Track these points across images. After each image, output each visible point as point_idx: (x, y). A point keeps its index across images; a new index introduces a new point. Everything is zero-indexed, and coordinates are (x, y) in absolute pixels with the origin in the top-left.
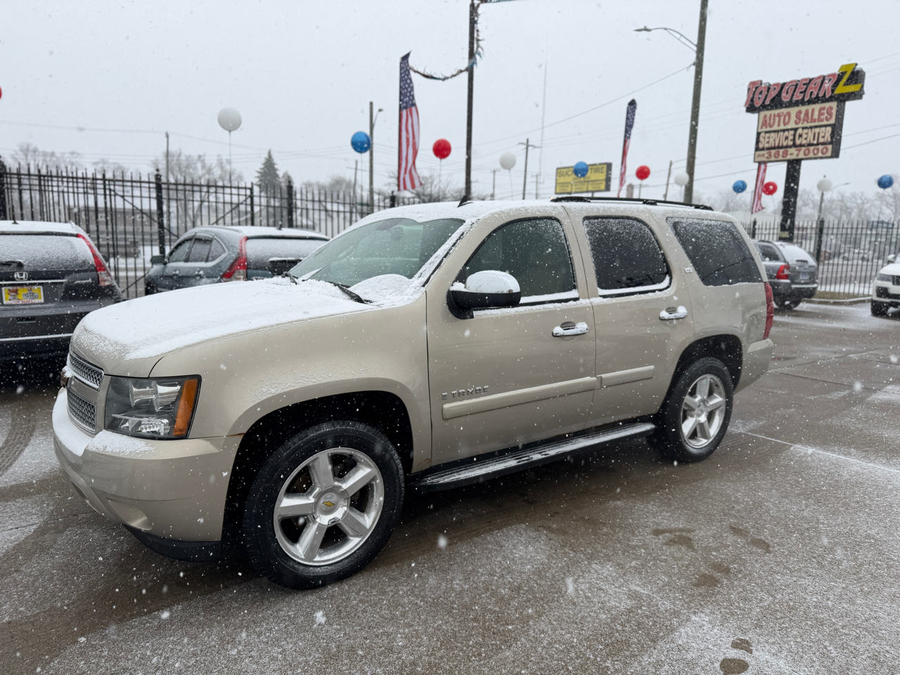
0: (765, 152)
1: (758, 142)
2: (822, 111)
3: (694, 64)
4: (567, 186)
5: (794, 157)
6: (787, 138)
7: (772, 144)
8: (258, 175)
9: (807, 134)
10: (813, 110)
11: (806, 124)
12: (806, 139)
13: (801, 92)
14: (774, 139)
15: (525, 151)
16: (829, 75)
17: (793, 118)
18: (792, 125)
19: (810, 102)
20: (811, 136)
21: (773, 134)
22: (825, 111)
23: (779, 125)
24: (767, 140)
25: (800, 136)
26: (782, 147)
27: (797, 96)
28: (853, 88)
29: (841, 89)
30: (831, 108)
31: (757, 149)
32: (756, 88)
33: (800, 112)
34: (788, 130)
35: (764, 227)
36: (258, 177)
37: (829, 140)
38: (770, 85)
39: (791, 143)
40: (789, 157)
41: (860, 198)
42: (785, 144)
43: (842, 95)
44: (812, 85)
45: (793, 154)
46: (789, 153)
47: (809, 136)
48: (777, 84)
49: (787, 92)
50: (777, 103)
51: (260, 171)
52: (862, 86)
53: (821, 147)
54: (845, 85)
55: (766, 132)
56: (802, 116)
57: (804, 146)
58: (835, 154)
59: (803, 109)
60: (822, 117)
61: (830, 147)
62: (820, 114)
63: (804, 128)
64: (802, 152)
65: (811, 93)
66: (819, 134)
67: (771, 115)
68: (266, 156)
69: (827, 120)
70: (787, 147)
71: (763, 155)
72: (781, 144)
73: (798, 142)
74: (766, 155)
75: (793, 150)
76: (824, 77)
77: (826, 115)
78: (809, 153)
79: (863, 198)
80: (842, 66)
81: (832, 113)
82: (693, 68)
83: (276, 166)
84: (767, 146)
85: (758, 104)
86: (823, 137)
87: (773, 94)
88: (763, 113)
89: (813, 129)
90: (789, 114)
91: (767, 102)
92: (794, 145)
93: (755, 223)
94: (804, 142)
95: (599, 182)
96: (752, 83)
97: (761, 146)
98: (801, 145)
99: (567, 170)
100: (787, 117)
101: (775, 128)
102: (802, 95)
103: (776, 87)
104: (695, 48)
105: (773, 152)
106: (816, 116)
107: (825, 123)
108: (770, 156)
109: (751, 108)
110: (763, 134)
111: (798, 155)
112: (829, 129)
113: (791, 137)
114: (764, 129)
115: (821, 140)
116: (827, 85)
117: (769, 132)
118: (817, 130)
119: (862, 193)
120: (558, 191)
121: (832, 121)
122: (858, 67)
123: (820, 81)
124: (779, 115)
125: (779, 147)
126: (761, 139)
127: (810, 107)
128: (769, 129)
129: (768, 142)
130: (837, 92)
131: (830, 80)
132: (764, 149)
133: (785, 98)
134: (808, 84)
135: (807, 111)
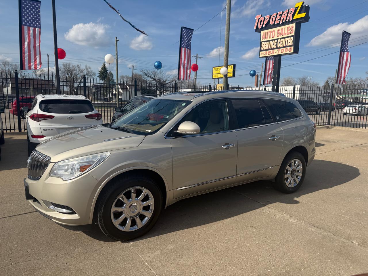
2: (289, 29)
4: (217, 75)
6: (274, 44)
7: (267, 48)
8: (99, 73)
10: (285, 28)
11: (282, 37)
12: (282, 44)
13: (278, 20)
14: (268, 45)
15: (196, 59)
17: (276, 34)
18: (276, 37)
19: (284, 24)
20: (284, 42)
21: (267, 42)
23: (270, 37)
24: (265, 46)
25: (280, 43)
26: (272, 49)
27: (277, 22)
28: (303, 15)
29: (297, 16)
30: (292, 27)
32: (259, 19)
33: (279, 30)
34: (274, 40)
36: (99, 74)
37: (292, 44)
38: (265, 17)
39: (275, 47)
40: (275, 54)
41: (359, 80)
42: (273, 47)
44: (283, 15)
45: (277, 52)
46: (275, 52)
47: (283, 42)
48: (268, 16)
49: (272, 20)
50: (268, 26)
51: (101, 71)
53: (288, 48)
54: (298, 14)
55: (264, 42)
56: (280, 32)
58: (296, 51)
59: (280, 28)
61: (292, 47)
62: (288, 30)
63: (281, 38)
64: (280, 51)
65: (283, 19)
66: (287, 41)
67: (266, 33)
68: (103, 65)
70: (274, 49)
71: (264, 53)
72: (271, 48)
73: (278, 46)
74: (265, 53)
75: (276, 50)
76: (289, 10)
77: (290, 31)
78: (283, 51)
79: (361, 80)
81: (293, 30)
83: (107, 69)
84: (265, 49)
85: (260, 27)
86: (289, 43)
87: (266, 21)
88: (262, 32)
89: (285, 39)
90: (274, 32)
91: (264, 26)
92: (277, 48)
94: (281, 46)
97: (262, 49)
98: (280, 48)
99: (217, 68)
101: (268, 39)
103: (268, 18)
105: (268, 51)
106: (286, 32)
107: (290, 35)
109: (257, 30)
110: (263, 43)
112: (292, 38)
113: (275, 44)
114: (264, 40)
115: (289, 44)
116: (290, 15)
118: (287, 39)
119: (360, 78)
120: (213, 77)
124: (270, 32)
125: (270, 49)
126: (262, 45)
127: (283, 27)
128: (266, 40)
129: (265, 47)
130: (294, 18)
131: (291, 12)
132: (263, 50)
133: (272, 23)
134: (281, 15)
135: (282, 29)
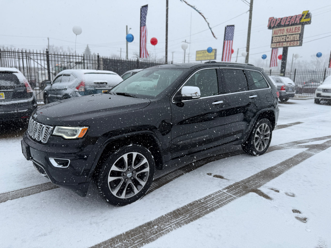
0: (275, 44)
1: (272, 40)
3: (249, 11)
4: (200, 58)
5: (285, 46)
6: (283, 39)
7: (278, 41)
9: (290, 37)
10: (293, 28)
11: (290, 34)
12: (290, 39)
14: (278, 39)
16: (299, 15)
17: (285, 31)
18: (285, 34)
19: (292, 25)
21: (278, 37)
22: (297, 29)
23: (280, 34)
24: (276, 39)
25: (288, 38)
27: (287, 23)
28: (308, 20)
29: (303, 20)
30: (299, 27)
31: (272, 43)
32: (272, 20)
34: (284, 36)
35: (274, 72)
37: (299, 39)
38: (277, 19)
39: (284, 40)
40: (284, 46)
42: (282, 41)
43: (303, 22)
44: (292, 18)
45: (285, 44)
47: (291, 38)
48: (279, 19)
49: (283, 21)
50: (279, 25)
51: (84, 52)
52: (311, 19)
53: (295, 42)
54: (305, 19)
55: (275, 37)
56: (289, 30)
57: (289, 41)
58: (301, 45)
59: (289, 28)
60: (296, 31)
61: (299, 42)
62: (295, 29)
63: (289, 35)
65: (292, 21)
67: (277, 30)
68: (86, 46)
69: (298, 32)
73: (287, 40)
74: (276, 45)
76: (297, 16)
77: (297, 30)
78: (291, 44)
80: (304, 12)
81: (299, 29)
82: (249, 12)
83: (90, 51)
84: (276, 41)
85: (272, 26)
86: (296, 38)
87: (278, 22)
88: (274, 30)
89: (293, 35)
90: (284, 30)
91: (276, 25)
92: (286, 41)
93: (271, 70)
94: (289, 40)
95: (212, 56)
96: (270, 18)
97: (273, 42)
98: (288, 41)
99: (200, 52)
100: (283, 31)
102: (289, 22)
103: (279, 20)
104: (249, 5)
105: (278, 44)
106: (294, 30)
107: (297, 33)
108: (277, 45)
109: (270, 27)
110: (274, 37)
111: (287, 45)
112: (299, 35)
113: (284, 38)
114: (275, 35)
115: (296, 39)
116: (298, 19)
117: (277, 36)
118: (294, 36)
120: (197, 60)
121: (300, 32)
122: (309, 12)
123: (295, 17)
124: (280, 30)
125: (280, 42)
126: (274, 39)
127: (292, 27)
128: (276, 35)
129: (276, 40)
130: (301, 21)
131: (299, 17)
132: (275, 43)
133: (282, 23)
134: (291, 18)
135: (290, 28)
